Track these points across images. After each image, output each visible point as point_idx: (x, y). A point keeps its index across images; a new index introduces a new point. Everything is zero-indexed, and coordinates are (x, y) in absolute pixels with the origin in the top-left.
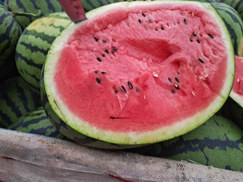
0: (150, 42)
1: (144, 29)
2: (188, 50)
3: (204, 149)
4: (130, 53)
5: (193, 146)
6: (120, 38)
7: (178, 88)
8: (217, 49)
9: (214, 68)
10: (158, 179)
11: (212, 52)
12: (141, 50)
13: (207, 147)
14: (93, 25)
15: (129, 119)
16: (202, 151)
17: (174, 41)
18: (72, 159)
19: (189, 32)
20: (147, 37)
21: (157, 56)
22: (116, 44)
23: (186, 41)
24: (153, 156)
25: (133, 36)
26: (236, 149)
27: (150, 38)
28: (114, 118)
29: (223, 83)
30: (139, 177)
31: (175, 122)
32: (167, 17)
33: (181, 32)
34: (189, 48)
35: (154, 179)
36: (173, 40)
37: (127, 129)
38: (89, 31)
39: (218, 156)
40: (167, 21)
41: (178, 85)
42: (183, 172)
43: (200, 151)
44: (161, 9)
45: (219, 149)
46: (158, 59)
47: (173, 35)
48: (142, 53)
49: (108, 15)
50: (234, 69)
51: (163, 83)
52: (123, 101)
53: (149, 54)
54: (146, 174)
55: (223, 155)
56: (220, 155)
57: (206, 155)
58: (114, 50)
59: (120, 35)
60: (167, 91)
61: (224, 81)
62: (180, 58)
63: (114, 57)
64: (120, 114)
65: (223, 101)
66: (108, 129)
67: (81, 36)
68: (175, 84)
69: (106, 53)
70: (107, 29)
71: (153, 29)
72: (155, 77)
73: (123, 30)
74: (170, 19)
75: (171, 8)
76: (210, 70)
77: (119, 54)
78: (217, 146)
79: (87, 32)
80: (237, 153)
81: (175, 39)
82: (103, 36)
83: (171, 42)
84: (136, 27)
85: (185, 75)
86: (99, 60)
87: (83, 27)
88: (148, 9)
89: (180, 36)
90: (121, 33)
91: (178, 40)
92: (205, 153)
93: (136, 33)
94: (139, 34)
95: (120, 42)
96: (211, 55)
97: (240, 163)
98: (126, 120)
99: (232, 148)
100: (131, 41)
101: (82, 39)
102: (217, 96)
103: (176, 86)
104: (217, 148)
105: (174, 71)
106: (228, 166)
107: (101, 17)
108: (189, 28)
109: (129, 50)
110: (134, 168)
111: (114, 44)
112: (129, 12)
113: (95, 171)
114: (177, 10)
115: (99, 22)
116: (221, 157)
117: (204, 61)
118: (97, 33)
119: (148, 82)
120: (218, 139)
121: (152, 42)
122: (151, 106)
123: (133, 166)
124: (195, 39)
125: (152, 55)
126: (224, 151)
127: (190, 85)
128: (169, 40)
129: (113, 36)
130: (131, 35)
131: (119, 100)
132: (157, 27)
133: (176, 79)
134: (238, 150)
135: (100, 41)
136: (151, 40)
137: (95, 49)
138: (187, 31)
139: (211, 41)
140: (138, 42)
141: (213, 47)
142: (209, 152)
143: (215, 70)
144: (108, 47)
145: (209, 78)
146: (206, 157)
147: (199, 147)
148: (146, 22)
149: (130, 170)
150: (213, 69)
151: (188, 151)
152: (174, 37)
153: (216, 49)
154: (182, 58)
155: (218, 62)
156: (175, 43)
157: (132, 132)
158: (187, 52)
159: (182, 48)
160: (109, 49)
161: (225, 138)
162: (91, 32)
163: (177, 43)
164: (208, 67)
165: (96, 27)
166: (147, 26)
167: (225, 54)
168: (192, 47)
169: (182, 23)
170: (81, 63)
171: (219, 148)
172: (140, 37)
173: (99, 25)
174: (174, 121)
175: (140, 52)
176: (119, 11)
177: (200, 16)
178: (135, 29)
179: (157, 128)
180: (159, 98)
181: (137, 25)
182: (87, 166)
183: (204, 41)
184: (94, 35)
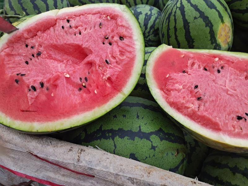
0: (68, 46)
1: (65, 34)
2: (99, 52)
3: (115, 138)
4: (53, 56)
5: (107, 135)
6: (44, 44)
7: (85, 87)
8: (126, 50)
9: (119, 68)
10: (61, 159)
11: (118, 54)
12: (63, 53)
13: (117, 137)
14: (23, 34)
15: (36, 112)
16: (113, 139)
17: (87, 45)
18: (6, 140)
19: (102, 36)
20: (65, 42)
21: (77, 58)
22: (41, 49)
23: (98, 44)
24: (67, 141)
25: (55, 41)
26: (146, 140)
27: (68, 43)
28: (24, 111)
29: (127, 82)
30: (48, 156)
31: (74, 116)
32: (86, 22)
33: (94, 36)
34: (100, 50)
35: (58, 158)
36: (87, 43)
37: (33, 120)
38: (20, 39)
39: (125, 145)
40: (86, 25)
41: (85, 84)
42: (80, 155)
43: (111, 139)
44: (84, 14)
45: (127, 139)
46: (77, 60)
47: (87, 39)
48: (63, 56)
49: (36, 24)
50: (142, 68)
51: (74, 82)
52: (32, 98)
53: (70, 56)
54: (53, 155)
55: (130, 144)
56: (128, 144)
57: (115, 143)
58: (39, 54)
59: (45, 41)
60: (75, 89)
61: (128, 80)
62: (90, 60)
63: (37, 60)
64: (29, 108)
65: (123, 98)
66: (18, 120)
67: (14, 44)
68: (83, 83)
69: (32, 57)
70: (36, 36)
71: (72, 34)
72: (66, 78)
73: (48, 36)
74: (89, 24)
75: (92, 13)
76: (114, 71)
77: (41, 58)
78: (127, 136)
79: (18, 40)
80: (145, 143)
81: (88, 43)
82: (32, 43)
83: (84, 46)
84: (59, 33)
85: (93, 75)
86: (27, 63)
87: (14, 37)
88: (74, 15)
89: (93, 40)
90: (46, 39)
91: (90, 44)
92: (115, 142)
93: (58, 38)
94: (60, 40)
95: (45, 48)
96: (117, 57)
97: (146, 152)
98: (33, 113)
99: (141, 139)
100: (54, 46)
101: (14, 46)
102: (117, 94)
103: (84, 84)
104: (126, 138)
105: (86, 71)
106: (133, 154)
107: (30, 27)
108: (102, 32)
109: (53, 53)
110: (45, 150)
111: (39, 49)
112: (57, 19)
113: (21, 149)
114: (98, 14)
115: (29, 31)
116: (127, 146)
117: (109, 62)
118: (27, 40)
119: (58, 82)
120: (130, 130)
121: (70, 46)
122: (56, 102)
123: (45, 148)
124: (106, 42)
125: (72, 57)
126: (132, 141)
127: (95, 84)
128: (82, 44)
129: (40, 42)
130: (53, 40)
131: (28, 97)
132: (76, 32)
133: (86, 79)
134: (148, 140)
135: (29, 47)
136: (69, 45)
137: (24, 55)
138: (100, 34)
139: (120, 43)
140: (59, 46)
141: (121, 49)
142: (118, 141)
143: (120, 70)
144: (34, 52)
145: (112, 78)
146: (115, 144)
147: (111, 136)
148: (67, 28)
149: (42, 151)
150: (117, 70)
151: (102, 139)
152: (87, 41)
153: (124, 50)
154: (92, 60)
155: (124, 63)
156: (87, 46)
157: (37, 122)
158: (97, 54)
159: (93, 51)
160: (35, 53)
161: (138, 129)
162: (22, 40)
163: (89, 47)
164: (112, 68)
165: (26, 35)
166: (68, 32)
167: (133, 54)
168: (103, 49)
169: (97, 27)
170: (7, 67)
171: (129, 138)
172: (61, 42)
173: (30, 33)
174: (72, 115)
175: (62, 55)
176: (46, 19)
177: (115, 19)
178: (57, 34)
179: (57, 119)
180: (66, 95)
181: (60, 31)
182: (16, 145)
183: (115, 43)
184: (25, 42)
